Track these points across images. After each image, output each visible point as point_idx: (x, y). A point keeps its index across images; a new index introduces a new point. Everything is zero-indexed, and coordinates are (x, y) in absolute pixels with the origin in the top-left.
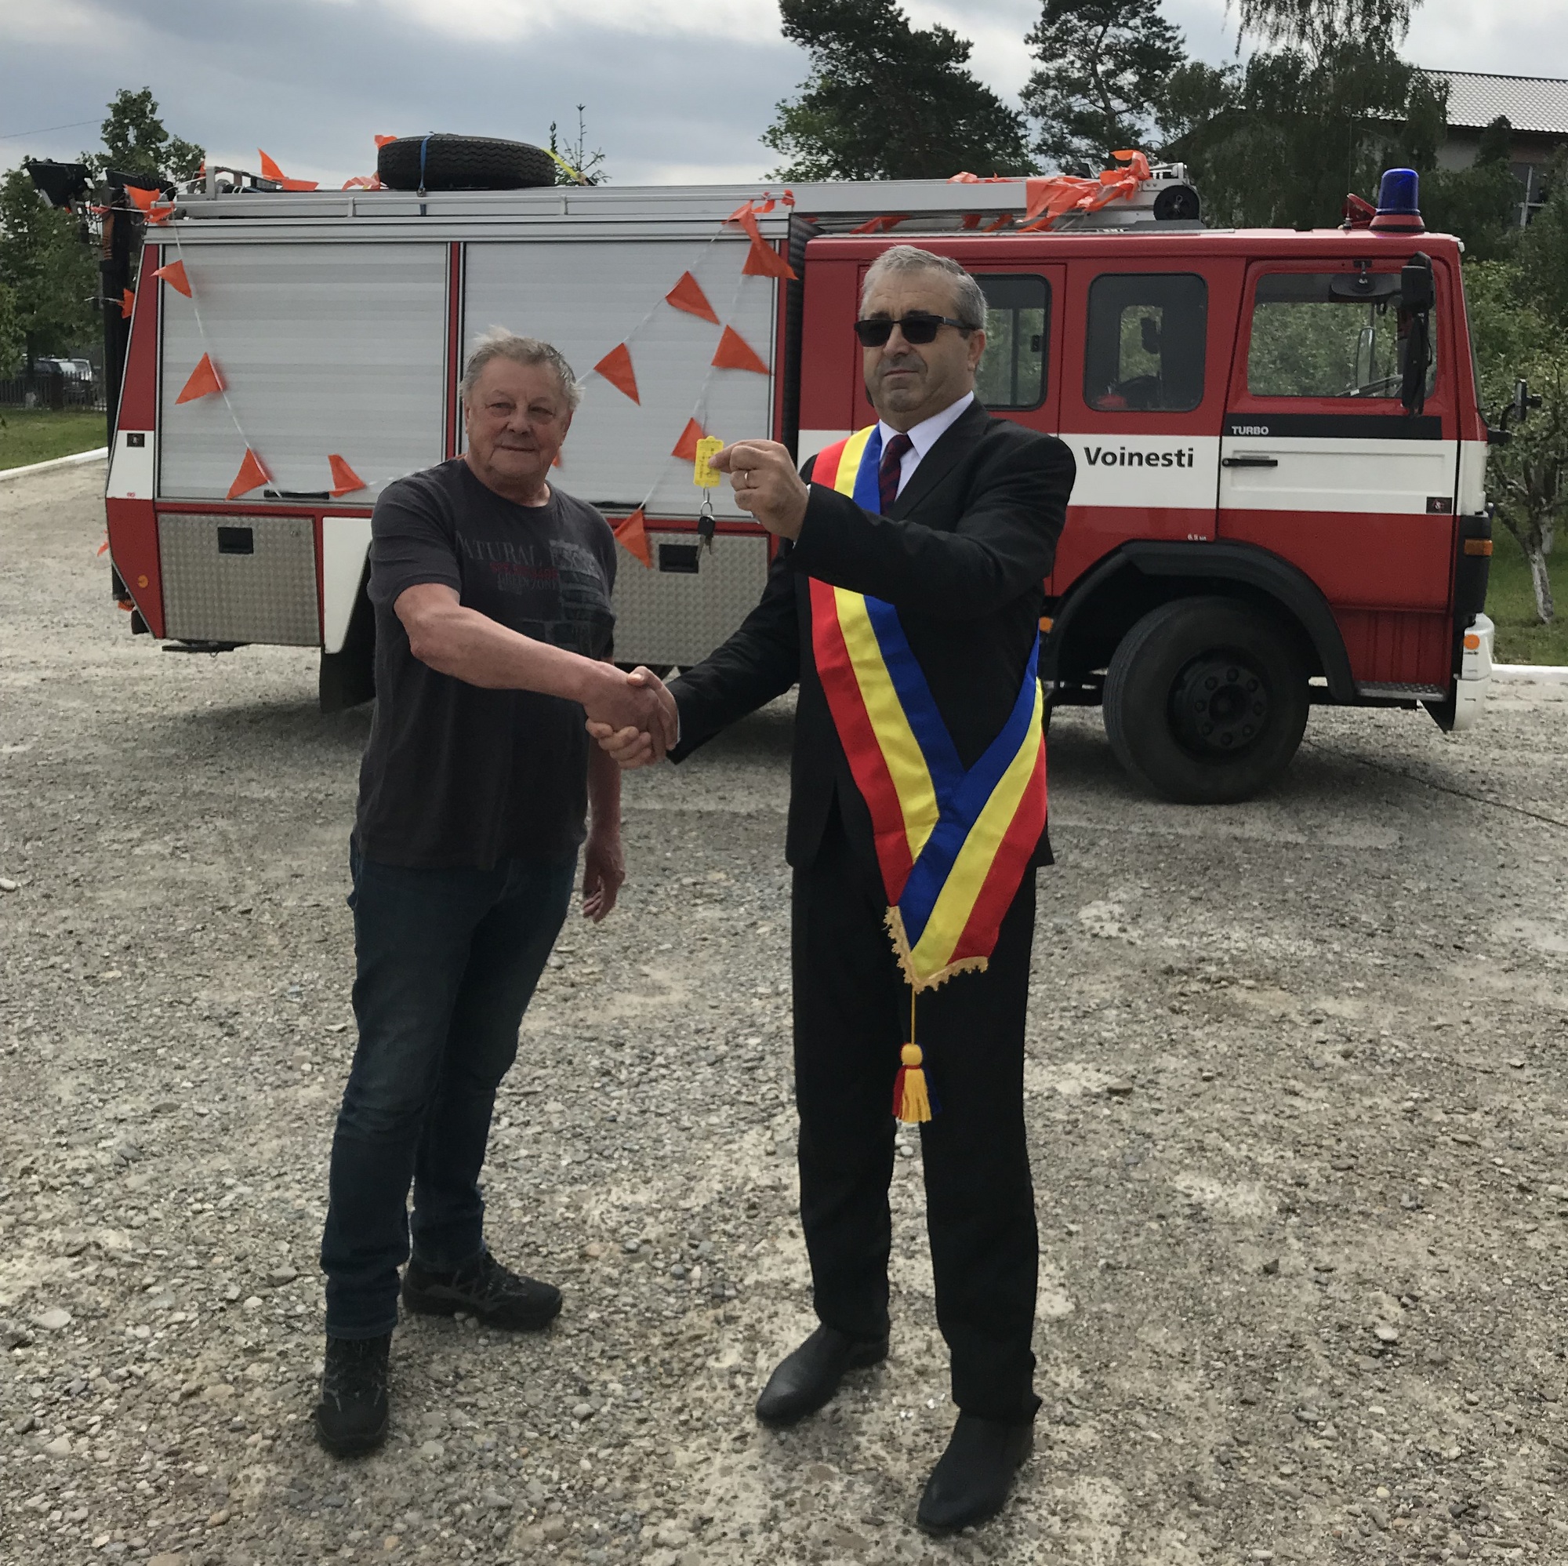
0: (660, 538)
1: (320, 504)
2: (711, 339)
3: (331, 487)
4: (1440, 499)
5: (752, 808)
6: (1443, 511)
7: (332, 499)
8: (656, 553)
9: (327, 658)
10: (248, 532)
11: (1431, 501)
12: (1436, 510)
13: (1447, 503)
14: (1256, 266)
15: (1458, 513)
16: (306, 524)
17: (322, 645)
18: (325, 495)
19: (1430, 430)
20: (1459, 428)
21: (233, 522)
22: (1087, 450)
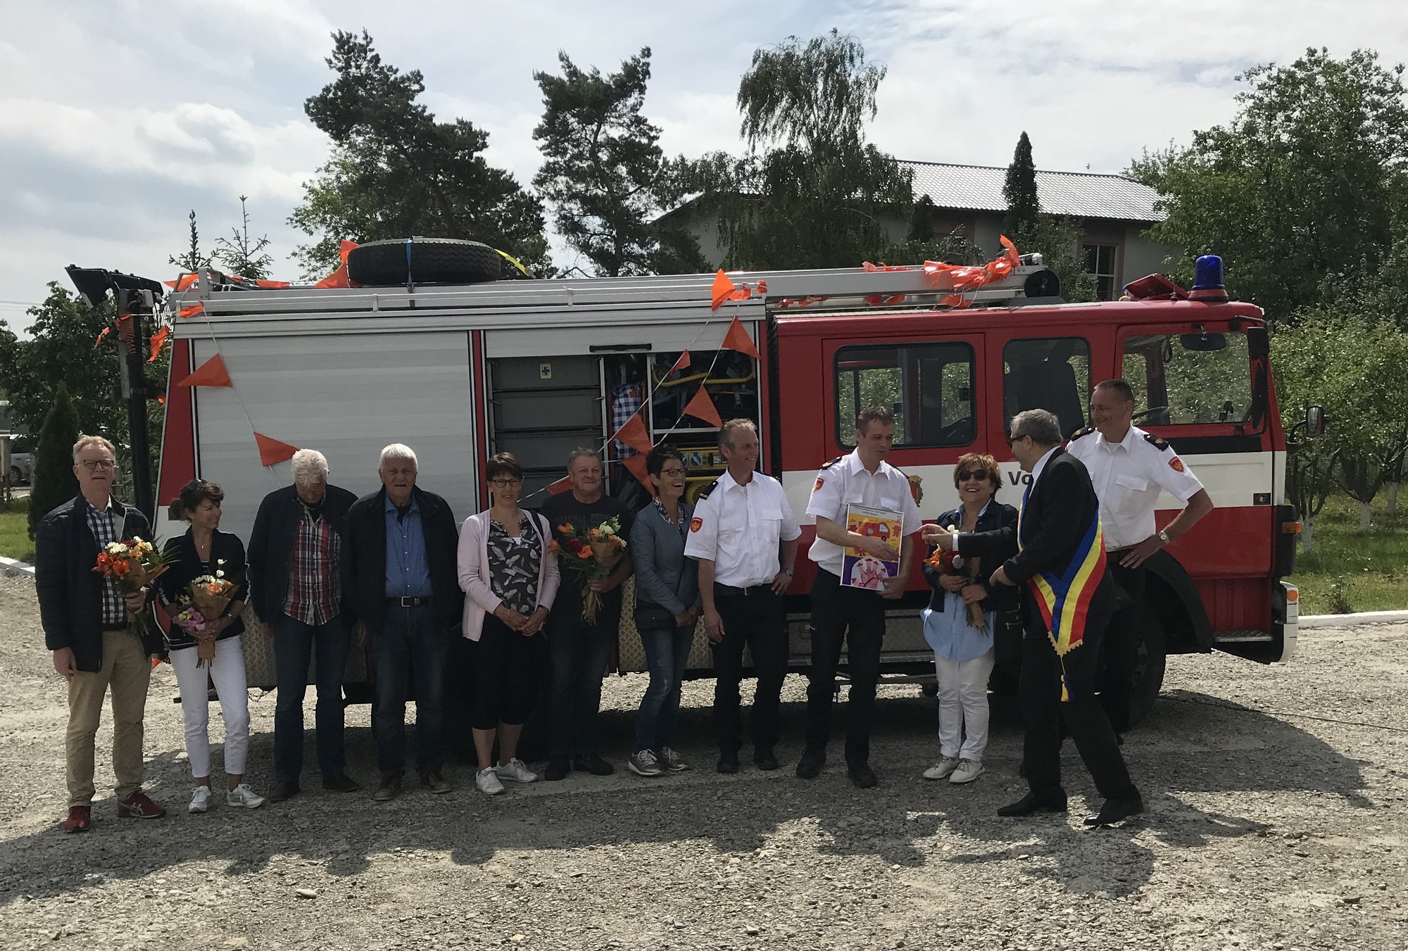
4: (1262, 495)
6: (1265, 503)
11: (1256, 496)
12: (1260, 503)
13: (1268, 497)
14: (1123, 330)
15: (1275, 504)
19: (1252, 445)
20: (1273, 444)
22: (1010, 474)
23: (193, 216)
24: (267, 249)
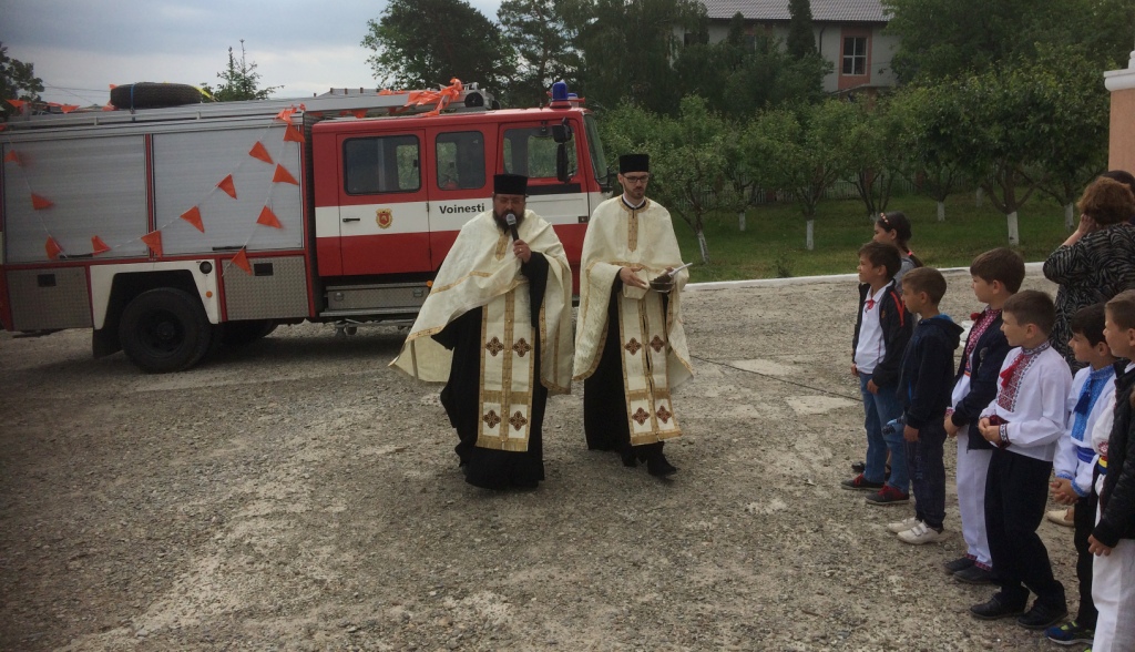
0: (253, 261)
1: (89, 260)
2: (271, 171)
3: (92, 251)
4: (583, 217)
5: (298, 377)
7: (94, 257)
8: (253, 268)
9: (95, 332)
10: (52, 276)
11: (580, 218)
12: (582, 222)
14: (502, 127)
16: (81, 270)
17: (93, 326)
18: (91, 255)
19: (575, 189)
20: (588, 187)
21: (45, 272)
22: (441, 207)
23: (230, 49)
24: (255, 70)
